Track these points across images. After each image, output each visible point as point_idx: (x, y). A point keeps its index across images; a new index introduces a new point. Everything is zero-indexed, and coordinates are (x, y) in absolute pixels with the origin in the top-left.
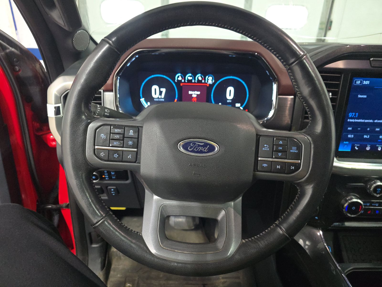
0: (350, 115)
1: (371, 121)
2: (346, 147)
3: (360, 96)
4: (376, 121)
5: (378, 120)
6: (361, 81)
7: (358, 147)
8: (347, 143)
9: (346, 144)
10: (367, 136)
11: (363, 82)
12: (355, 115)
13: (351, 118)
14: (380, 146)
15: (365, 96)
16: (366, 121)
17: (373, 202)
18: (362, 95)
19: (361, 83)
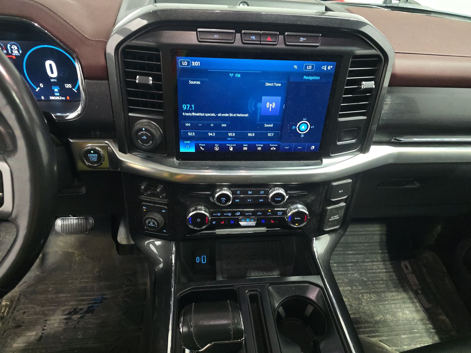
0: (184, 107)
1: (213, 115)
2: (188, 147)
3: (191, 82)
4: (219, 115)
5: (222, 113)
6: (188, 62)
7: (203, 147)
8: (188, 142)
9: (188, 144)
10: (213, 134)
11: (192, 64)
12: (191, 107)
13: (187, 111)
14: (232, 145)
15: (198, 83)
16: (207, 115)
17: (225, 212)
18: (194, 81)
19: (188, 64)
